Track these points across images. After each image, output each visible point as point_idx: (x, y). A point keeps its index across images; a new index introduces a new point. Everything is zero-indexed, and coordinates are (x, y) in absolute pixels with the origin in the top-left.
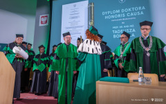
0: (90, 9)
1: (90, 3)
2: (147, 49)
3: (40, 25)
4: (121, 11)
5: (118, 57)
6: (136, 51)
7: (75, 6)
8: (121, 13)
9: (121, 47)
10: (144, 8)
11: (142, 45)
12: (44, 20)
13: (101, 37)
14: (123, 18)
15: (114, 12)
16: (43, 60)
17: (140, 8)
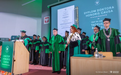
0: (75, 11)
1: (75, 7)
2: (108, 37)
3: (45, 23)
4: (97, 11)
5: (92, 42)
6: (101, 38)
7: (66, 10)
8: (97, 12)
9: (94, 36)
10: (113, 7)
11: (105, 34)
12: (47, 20)
13: (81, 29)
14: (98, 15)
15: (92, 11)
16: (45, 45)
17: (110, 8)
